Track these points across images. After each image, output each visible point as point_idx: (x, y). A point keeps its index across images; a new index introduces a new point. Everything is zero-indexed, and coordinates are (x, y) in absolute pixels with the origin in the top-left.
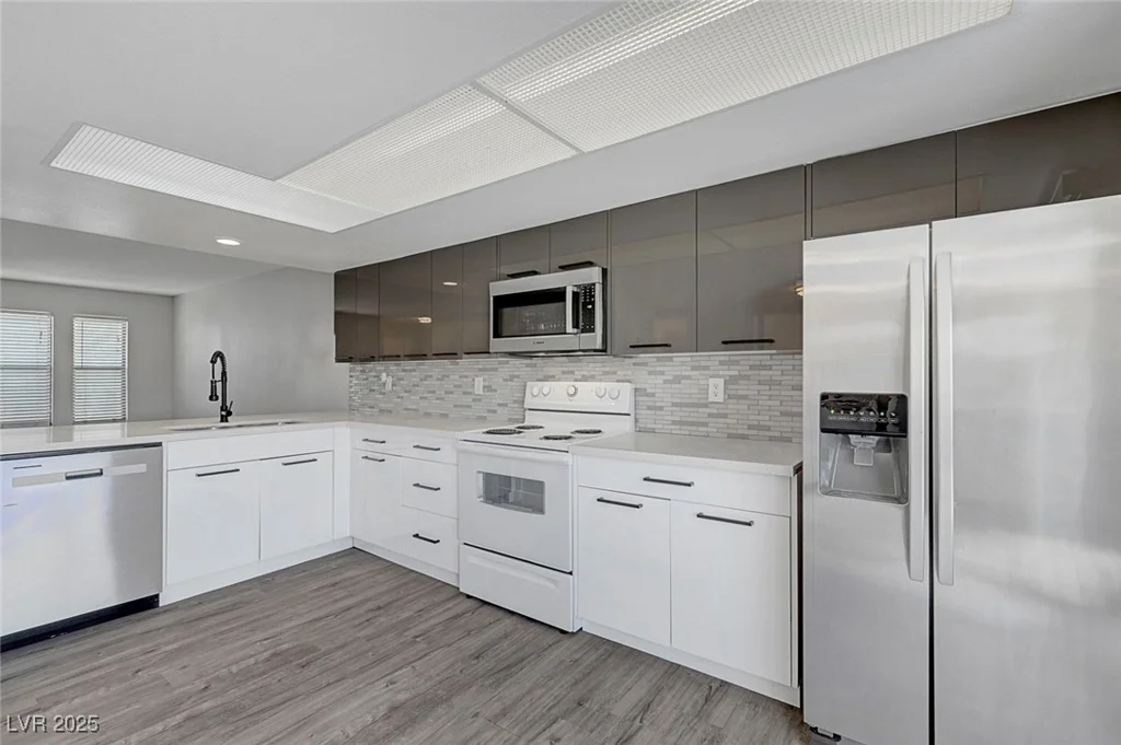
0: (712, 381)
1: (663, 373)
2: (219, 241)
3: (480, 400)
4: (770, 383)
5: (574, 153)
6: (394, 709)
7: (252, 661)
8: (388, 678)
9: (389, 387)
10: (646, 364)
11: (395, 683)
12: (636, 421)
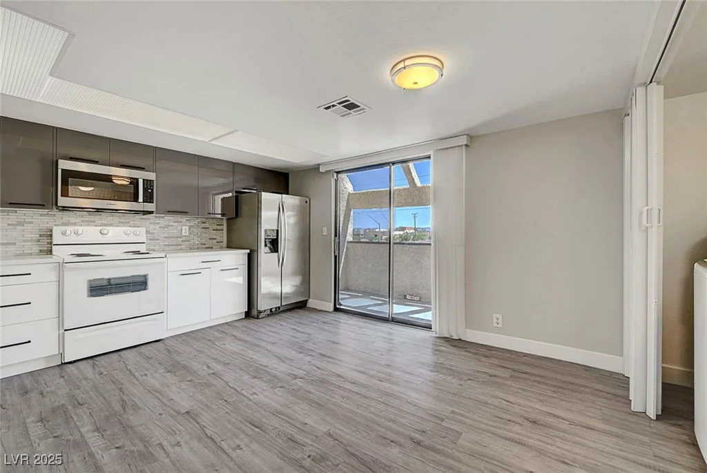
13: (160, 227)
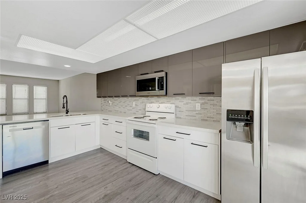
0: (197, 104)
1: (183, 102)
2: (65, 66)
3: (134, 108)
4: (214, 105)
5: (156, 40)
6: (106, 196)
7: (70, 180)
8: (105, 186)
9: (111, 105)
10: (178, 99)
11: (107, 188)
12: (176, 115)
13: (184, 104)
